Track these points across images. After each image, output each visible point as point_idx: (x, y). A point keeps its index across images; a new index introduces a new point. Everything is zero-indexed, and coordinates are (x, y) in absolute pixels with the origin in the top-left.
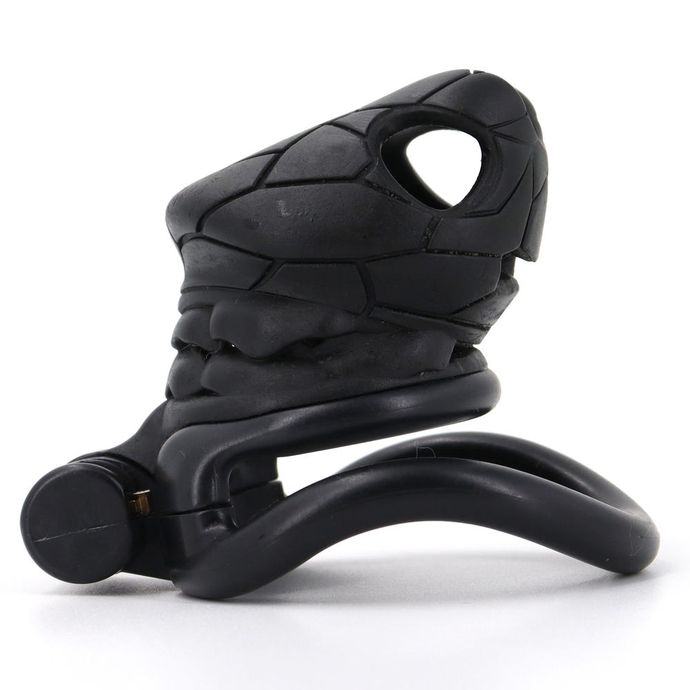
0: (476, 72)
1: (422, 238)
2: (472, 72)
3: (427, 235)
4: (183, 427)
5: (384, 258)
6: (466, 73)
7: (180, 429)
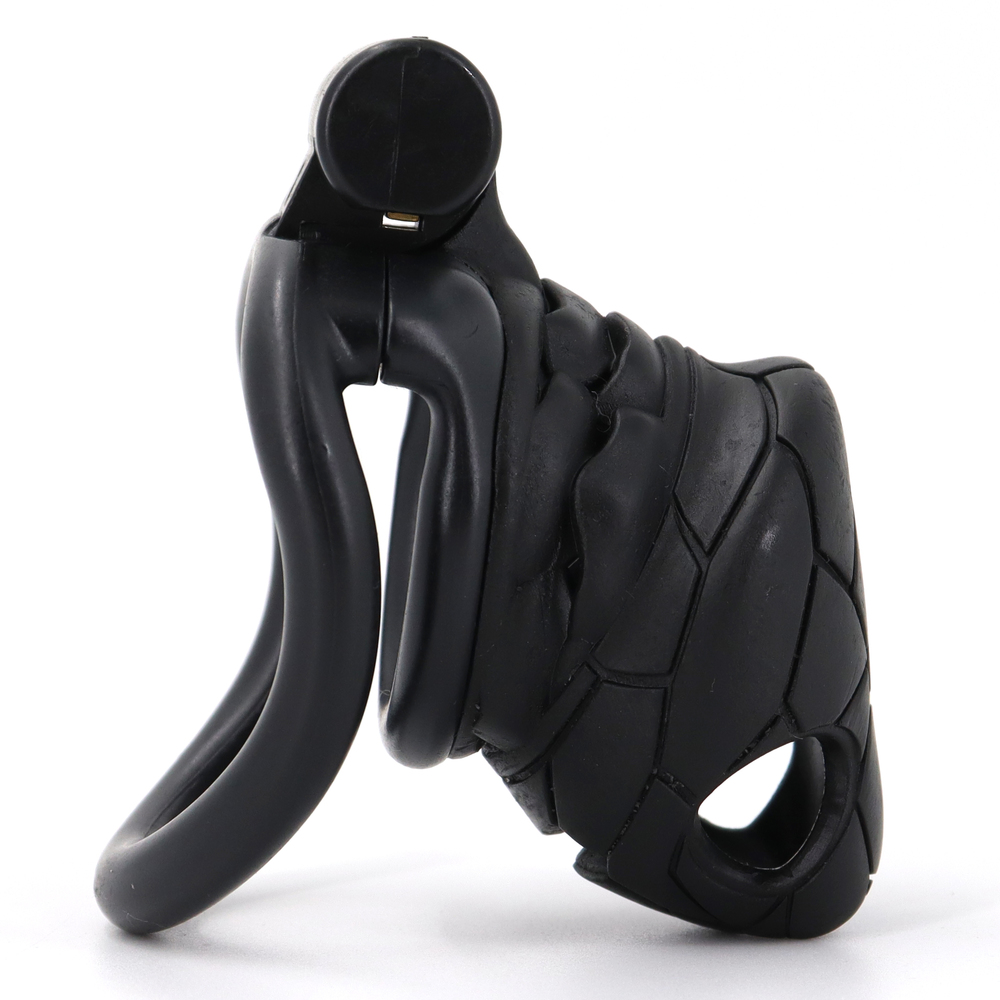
0: (870, 882)
1: (672, 774)
2: (871, 877)
3: (674, 782)
4: (504, 330)
5: (662, 717)
6: (872, 869)
7: (503, 325)
